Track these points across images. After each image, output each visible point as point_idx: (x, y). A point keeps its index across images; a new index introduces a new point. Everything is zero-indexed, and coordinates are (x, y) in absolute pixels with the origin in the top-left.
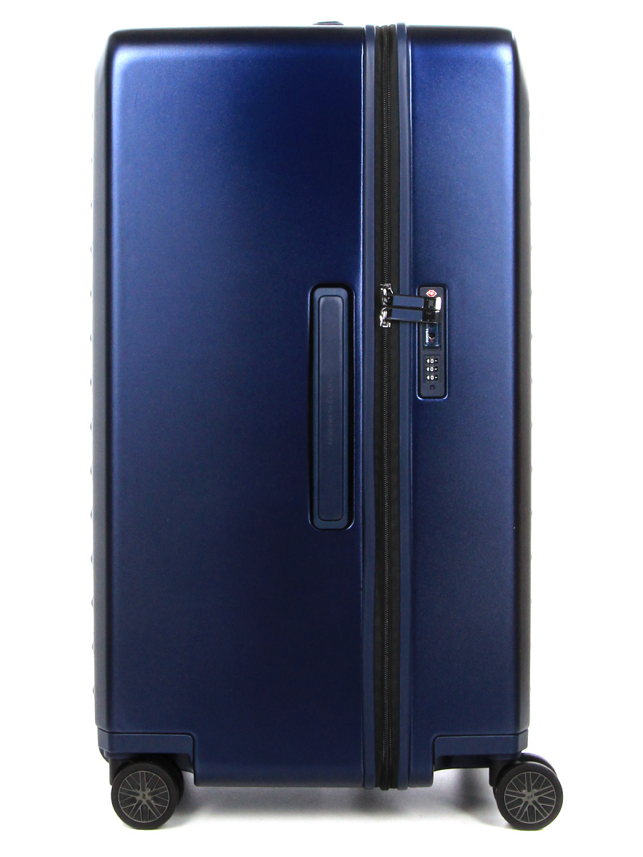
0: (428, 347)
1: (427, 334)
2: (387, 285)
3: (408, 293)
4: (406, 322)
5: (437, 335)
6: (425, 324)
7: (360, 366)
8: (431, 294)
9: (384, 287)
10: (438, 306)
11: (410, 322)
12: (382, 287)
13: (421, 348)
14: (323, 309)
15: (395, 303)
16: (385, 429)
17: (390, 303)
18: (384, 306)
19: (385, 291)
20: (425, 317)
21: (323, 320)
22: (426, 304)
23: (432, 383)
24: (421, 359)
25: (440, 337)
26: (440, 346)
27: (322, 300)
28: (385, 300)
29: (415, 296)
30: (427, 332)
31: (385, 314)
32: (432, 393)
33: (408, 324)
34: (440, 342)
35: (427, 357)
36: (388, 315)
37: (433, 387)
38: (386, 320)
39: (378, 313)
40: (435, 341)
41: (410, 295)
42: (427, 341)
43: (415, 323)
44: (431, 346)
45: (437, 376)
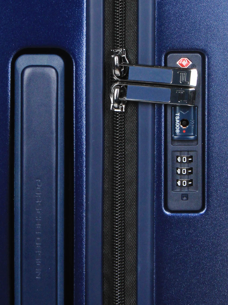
0: (178, 140)
1: (178, 121)
2: (120, 51)
3: (150, 63)
4: (147, 104)
5: (192, 122)
6: (175, 106)
7: (82, 167)
8: (184, 63)
9: (116, 54)
10: (194, 80)
11: (153, 105)
12: (113, 53)
13: (169, 139)
14: (28, 85)
15: (131, 77)
16: (118, 254)
17: (124, 76)
18: (117, 81)
19: (116, 59)
20: (175, 97)
21: (28, 102)
22: (176, 77)
23: (185, 191)
24: (169, 156)
25: (196, 124)
26: (196, 139)
27: (27, 72)
28: (117, 72)
29: (160, 65)
30: (177, 118)
31: (116, 92)
32: (184, 205)
33: (150, 108)
34: (195, 132)
35: (178, 154)
36: (122, 94)
37: (185, 196)
38: (117, 101)
39: (107, 93)
40: (188, 130)
41: (153, 66)
42: (178, 131)
43: (160, 105)
44: (183, 139)
45: (191, 181)
